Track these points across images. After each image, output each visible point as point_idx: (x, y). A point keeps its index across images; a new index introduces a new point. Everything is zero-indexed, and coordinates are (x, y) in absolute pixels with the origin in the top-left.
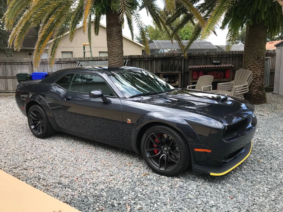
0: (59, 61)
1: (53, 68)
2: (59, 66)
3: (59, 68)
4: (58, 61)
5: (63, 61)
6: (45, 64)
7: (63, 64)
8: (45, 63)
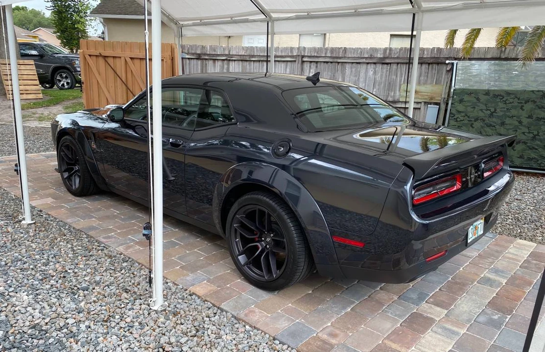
0: (384, 58)
1: (362, 75)
2: (382, 72)
3: (382, 75)
4: (382, 56)
5: (397, 58)
6: (339, 63)
7: (394, 66)
8: (339, 61)
